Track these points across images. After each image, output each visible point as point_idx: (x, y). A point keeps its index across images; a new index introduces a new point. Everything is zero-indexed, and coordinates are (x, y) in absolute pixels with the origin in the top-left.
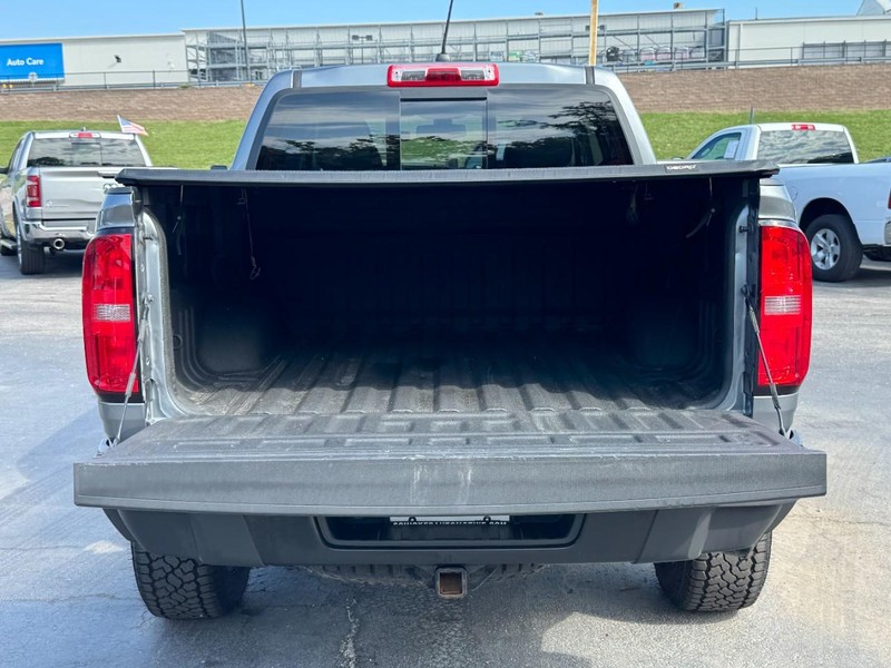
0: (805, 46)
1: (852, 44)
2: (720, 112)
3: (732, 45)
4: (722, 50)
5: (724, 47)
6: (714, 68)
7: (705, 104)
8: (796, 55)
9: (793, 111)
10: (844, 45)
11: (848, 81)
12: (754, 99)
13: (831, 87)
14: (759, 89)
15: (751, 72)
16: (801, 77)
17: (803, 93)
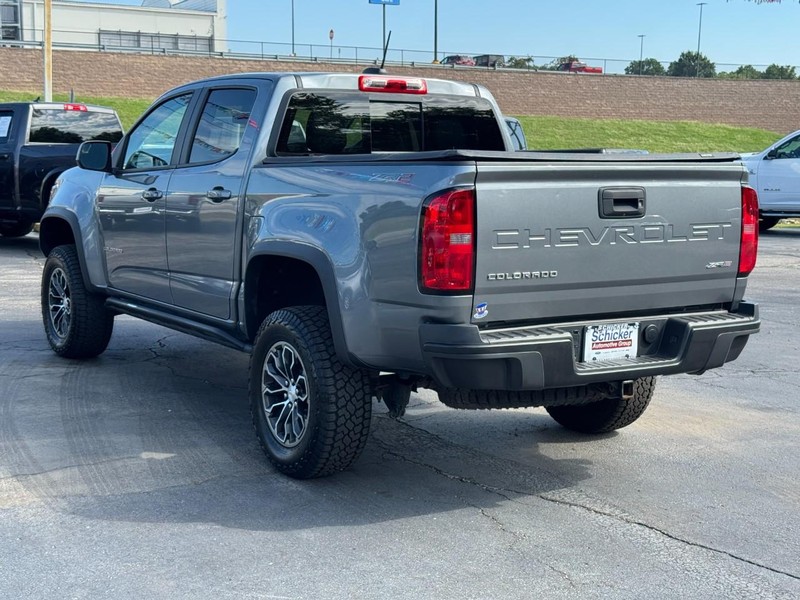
0: (100, 33)
1: (146, 35)
2: (31, 92)
3: (26, 23)
4: (16, 27)
5: (19, 25)
6: (8, 46)
7: (14, 83)
8: (93, 40)
9: (106, 97)
10: (138, 34)
11: (155, 71)
12: (65, 82)
13: (140, 75)
14: (69, 72)
15: (60, 55)
16: (110, 64)
17: (113, 80)
